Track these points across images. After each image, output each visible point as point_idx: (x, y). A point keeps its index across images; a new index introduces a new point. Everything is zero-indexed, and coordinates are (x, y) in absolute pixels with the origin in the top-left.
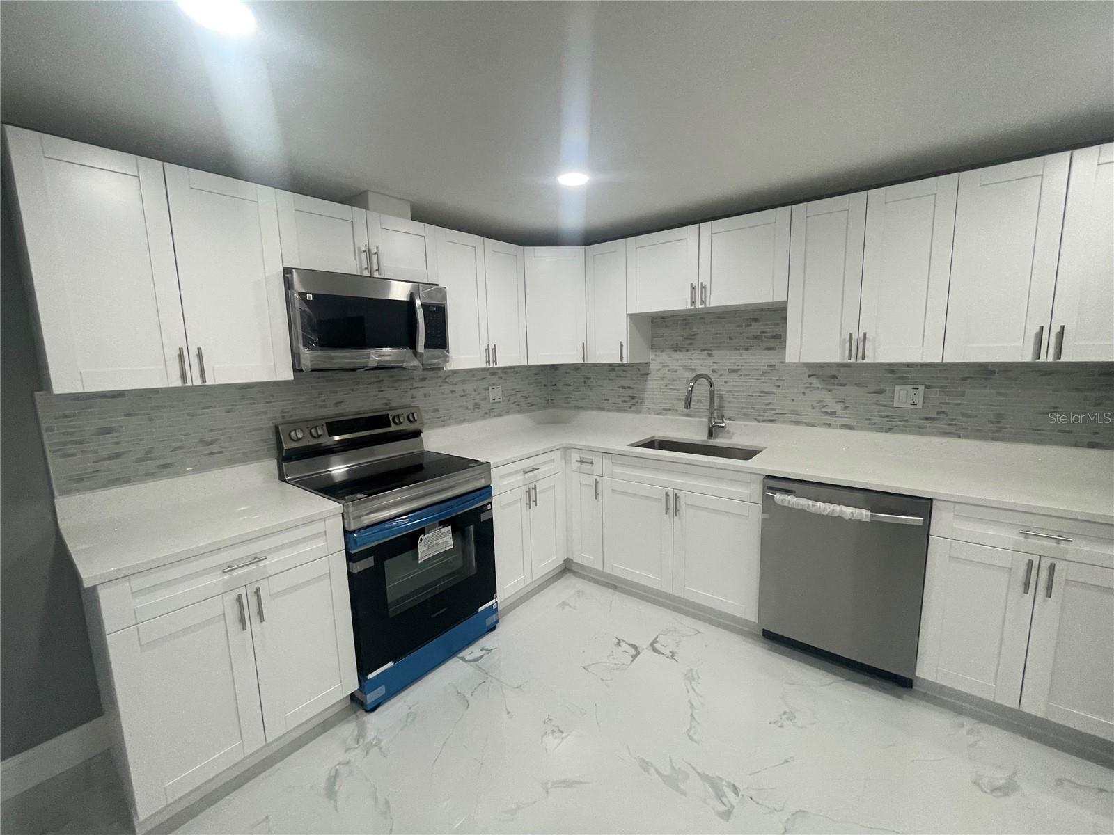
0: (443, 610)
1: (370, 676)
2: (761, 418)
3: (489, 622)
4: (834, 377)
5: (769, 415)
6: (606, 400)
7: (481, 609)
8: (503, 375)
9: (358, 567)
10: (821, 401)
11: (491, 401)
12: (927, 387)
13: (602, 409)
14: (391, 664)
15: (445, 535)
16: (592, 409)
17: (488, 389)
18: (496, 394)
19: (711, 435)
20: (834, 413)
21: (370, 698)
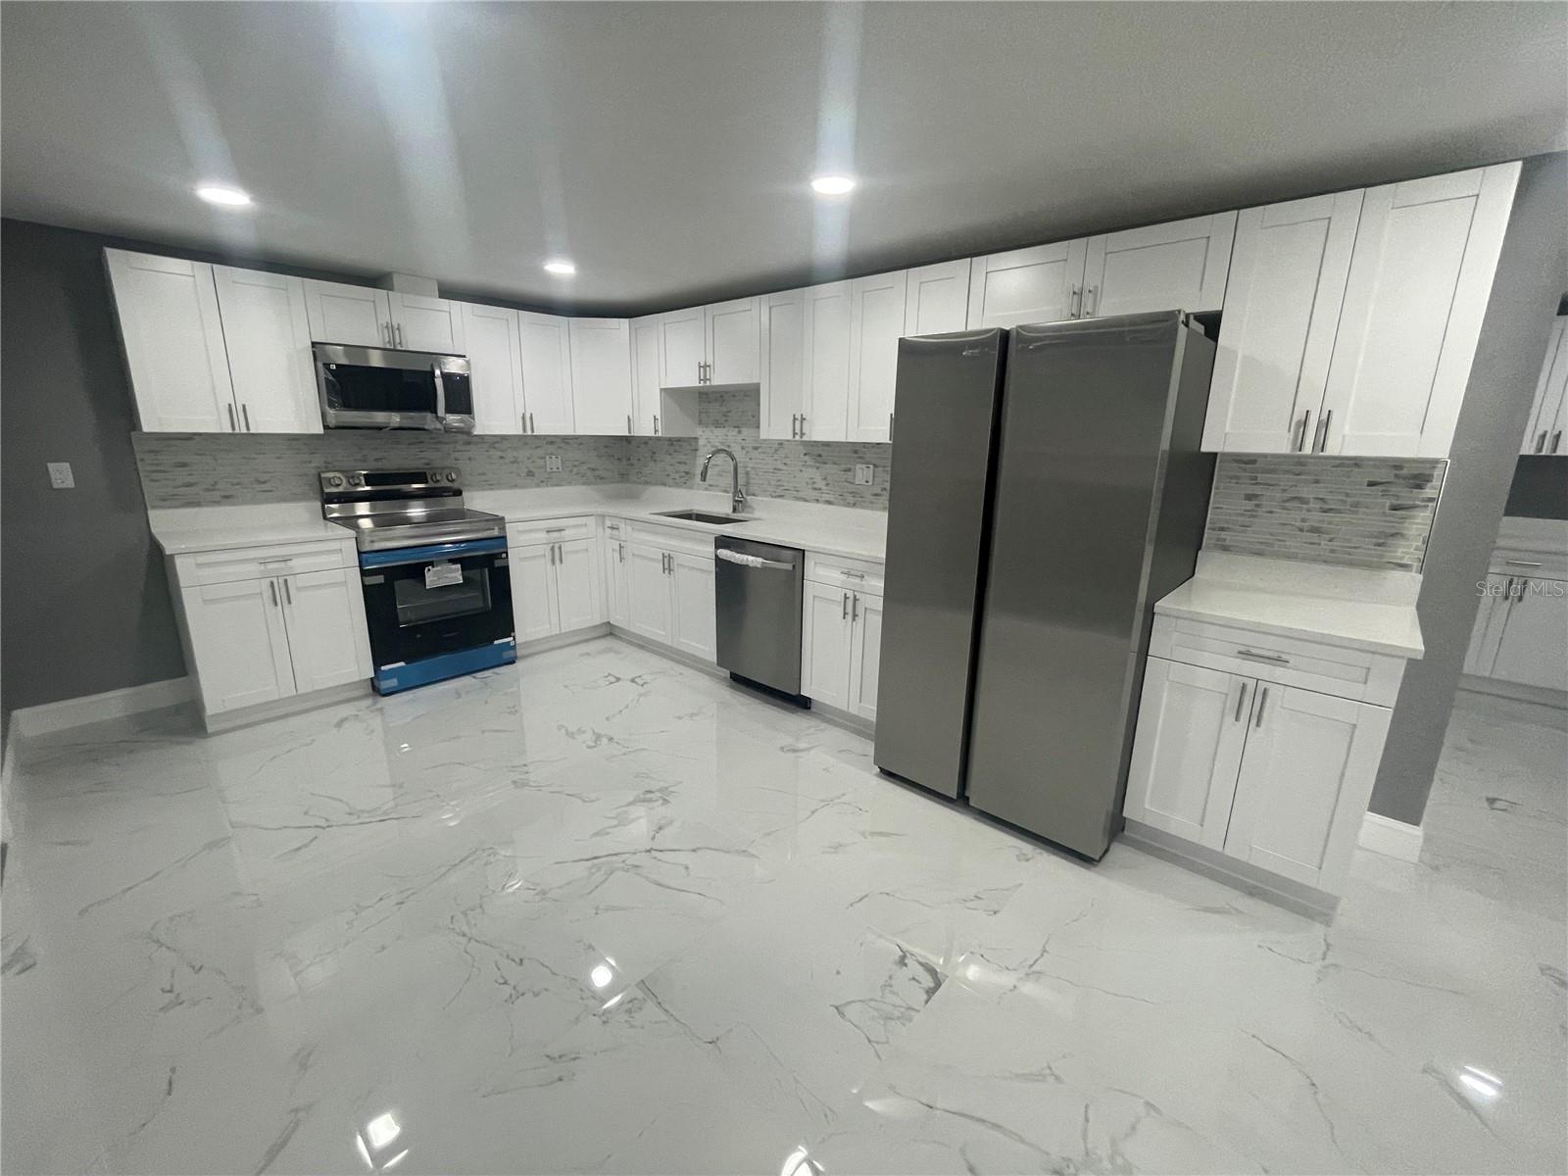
0: (454, 634)
1: (383, 668)
2: (774, 494)
3: (507, 655)
4: (820, 456)
5: (779, 492)
6: (668, 475)
7: (496, 642)
8: (562, 445)
9: (372, 580)
10: (812, 478)
11: (548, 470)
12: (875, 466)
13: (664, 484)
14: (402, 664)
15: (456, 570)
16: (656, 484)
17: (544, 458)
18: (554, 463)
19: (735, 510)
20: (820, 489)
21: (385, 685)
